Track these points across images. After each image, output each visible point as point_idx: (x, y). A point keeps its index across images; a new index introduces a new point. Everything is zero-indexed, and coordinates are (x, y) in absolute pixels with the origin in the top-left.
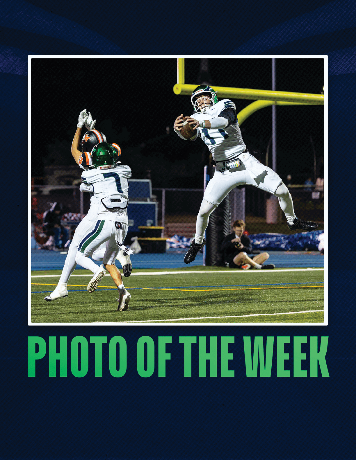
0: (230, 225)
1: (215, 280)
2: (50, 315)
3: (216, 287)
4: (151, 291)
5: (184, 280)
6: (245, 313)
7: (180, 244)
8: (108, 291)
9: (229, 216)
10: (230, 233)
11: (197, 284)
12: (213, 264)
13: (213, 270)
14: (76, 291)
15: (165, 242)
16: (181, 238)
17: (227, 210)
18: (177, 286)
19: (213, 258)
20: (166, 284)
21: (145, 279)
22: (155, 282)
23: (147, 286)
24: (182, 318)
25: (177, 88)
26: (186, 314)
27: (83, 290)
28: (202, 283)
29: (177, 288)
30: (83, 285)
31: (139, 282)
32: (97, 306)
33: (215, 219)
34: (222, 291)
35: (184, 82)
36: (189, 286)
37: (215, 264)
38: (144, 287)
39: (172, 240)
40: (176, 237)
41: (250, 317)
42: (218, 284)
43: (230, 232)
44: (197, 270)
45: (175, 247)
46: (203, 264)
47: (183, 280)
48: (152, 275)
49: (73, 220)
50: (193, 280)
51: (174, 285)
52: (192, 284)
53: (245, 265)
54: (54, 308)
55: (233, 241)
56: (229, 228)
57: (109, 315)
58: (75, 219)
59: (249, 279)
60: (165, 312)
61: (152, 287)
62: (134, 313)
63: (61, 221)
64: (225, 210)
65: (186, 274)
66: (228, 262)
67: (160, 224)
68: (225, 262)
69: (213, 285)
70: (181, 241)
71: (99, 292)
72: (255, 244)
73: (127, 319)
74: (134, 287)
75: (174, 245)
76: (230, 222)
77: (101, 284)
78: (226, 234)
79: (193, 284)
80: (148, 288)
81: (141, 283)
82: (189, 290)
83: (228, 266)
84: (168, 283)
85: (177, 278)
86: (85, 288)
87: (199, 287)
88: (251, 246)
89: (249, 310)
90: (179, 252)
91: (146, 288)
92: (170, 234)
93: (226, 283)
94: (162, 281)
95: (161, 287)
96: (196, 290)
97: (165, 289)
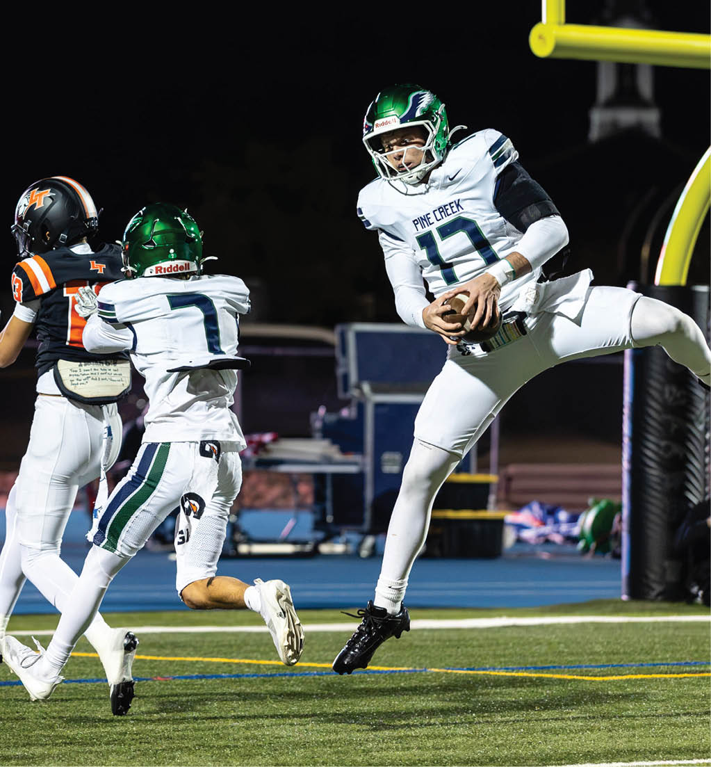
1: (657, 646)
3: (662, 667)
5: (562, 645)
7: (547, 529)
8: (322, 677)
9: (703, 442)
11: (604, 657)
12: (653, 594)
13: (652, 612)
14: (221, 677)
15: (499, 524)
16: (551, 512)
17: (697, 424)
18: (539, 665)
19: (652, 576)
20: (504, 656)
21: (439, 640)
22: (469, 649)
23: (443, 664)
24: (556, 765)
25: (541, 37)
26: (569, 754)
27: (243, 675)
28: (618, 653)
29: (537, 669)
30: (243, 658)
31: (418, 650)
32: (287, 727)
33: (661, 453)
34: (681, 679)
35: (563, 18)
36: (577, 664)
37: (658, 595)
38: (435, 668)
39: (523, 517)
40: (536, 507)
42: (667, 659)
44: (603, 614)
45: (533, 542)
46: (621, 595)
47: (559, 643)
48: (458, 630)
50: (590, 646)
51: (530, 660)
52: (586, 657)
54: (152, 730)
57: (325, 753)
60: (502, 744)
61: (459, 666)
62: (403, 749)
64: (692, 422)
65: (567, 626)
66: (700, 589)
67: (484, 467)
68: (692, 587)
69: (653, 660)
70: (550, 521)
71: (292, 682)
74: (403, 666)
75: (526, 534)
78: (695, 501)
79: (591, 657)
80: (449, 669)
81: (424, 653)
83: (699, 600)
84: (511, 655)
85: (539, 637)
86: (247, 670)
87: (608, 666)
90: (545, 556)
91: (440, 668)
92: (516, 498)
93: (696, 655)
94: (494, 648)
95: (488, 666)
96: (599, 676)
97: (502, 673)
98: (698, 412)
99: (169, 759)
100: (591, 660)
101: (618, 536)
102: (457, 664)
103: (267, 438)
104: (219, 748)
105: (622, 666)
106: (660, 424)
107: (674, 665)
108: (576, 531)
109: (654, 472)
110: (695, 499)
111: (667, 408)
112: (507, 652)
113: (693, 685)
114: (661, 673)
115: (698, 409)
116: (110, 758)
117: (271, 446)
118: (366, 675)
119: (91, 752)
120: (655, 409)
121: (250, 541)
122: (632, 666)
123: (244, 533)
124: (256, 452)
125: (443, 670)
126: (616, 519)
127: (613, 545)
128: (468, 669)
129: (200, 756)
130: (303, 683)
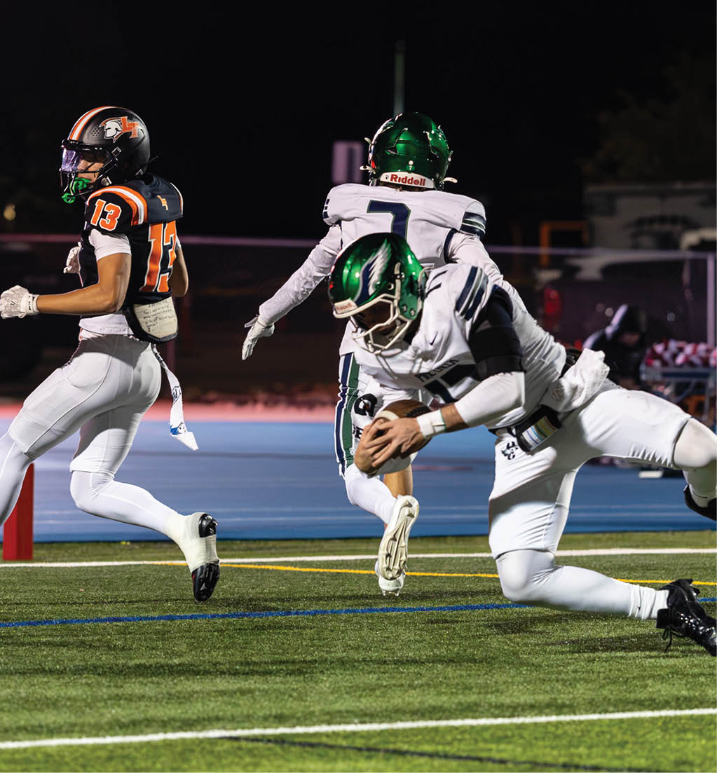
2: (608, 681)
49: (681, 366)
58: (688, 362)
63: (643, 367)
99: (641, 688)
104: (694, 676)
116: (578, 686)
119: (557, 681)
129: (674, 684)
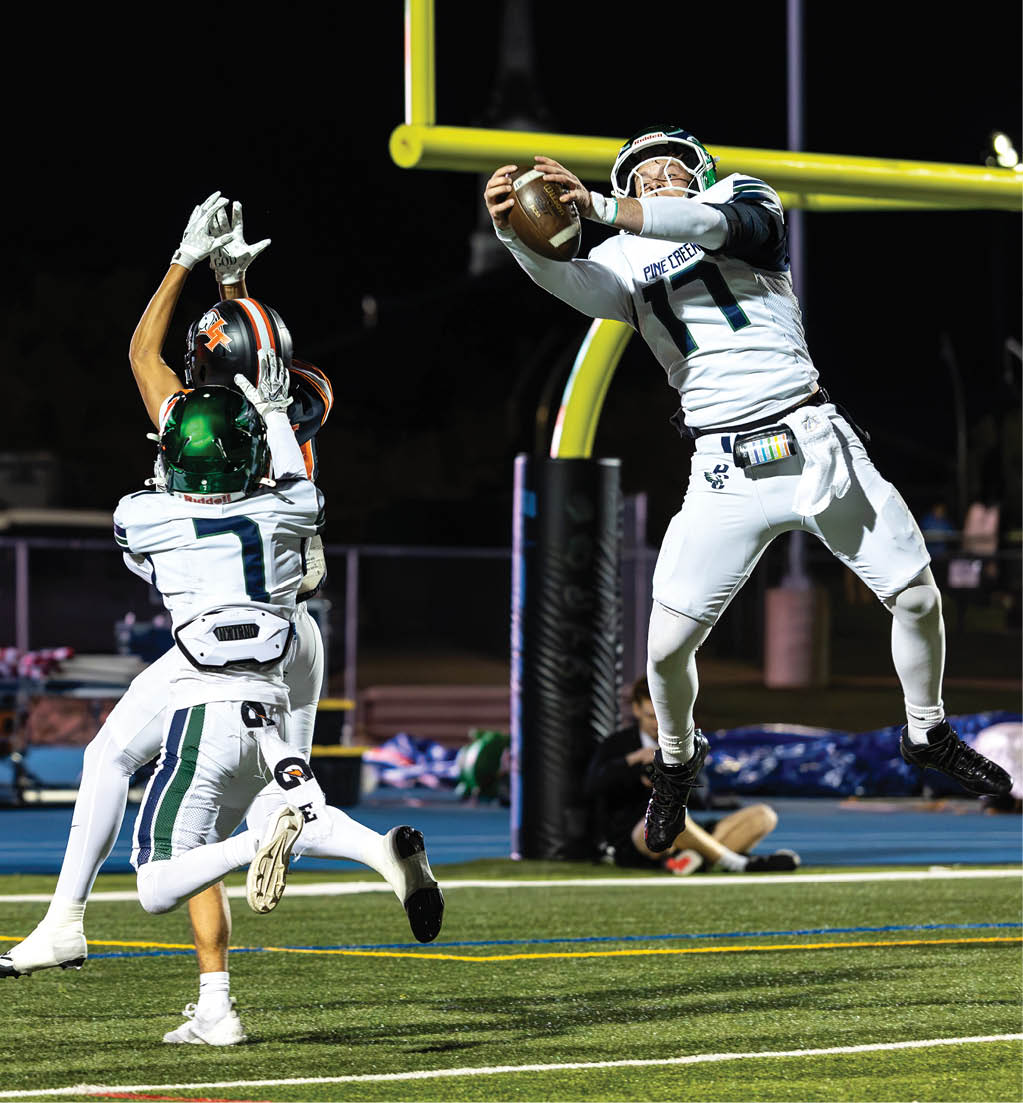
0: (620, 691)
1: (555, 917)
3: (561, 943)
4: (303, 959)
6: (679, 1047)
7: (417, 769)
8: (128, 960)
9: (613, 657)
10: (620, 728)
11: (488, 931)
12: (552, 851)
13: (550, 874)
16: (421, 748)
17: (606, 634)
19: (551, 829)
20: (361, 930)
22: (317, 922)
23: (283, 942)
24: (425, 1070)
25: (404, 143)
28: (505, 927)
31: (251, 924)
33: (560, 671)
34: (585, 958)
35: (432, 118)
36: (453, 941)
37: (560, 851)
38: (273, 946)
39: (387, 754)
40: (403, 741)
41: (700, 1063)
42: (567, 934)
43: (617, 723)
44: (488, 877)
45: (400, 785)
46: (510, 853)
50: (470, 917)
51: (394, 935)
52: (465, 931)
53: (679, 858)
55: (633, 758)
56: (616, 705)
59: (696, 913)
61: (303, 945)
64: (599, 632)
66: (609, 845)
67: (337, 691)
68: (601, 843)
69: (551, 934)
70: (421, 758)
72: (719, 769)
73: (201, 1075)
75: (393, 776)
76: (619, 680)
77: (98, 933)
79: (472, 931)
80: (290, 948)
81: (259, 928)
82: (453, 954)
83: (610, 859)
84: (370, 930)
87: (493, 943)
88: (705, 780)
89: (695, 1035)
90: (414, 803)
91: (279, 946)
92: (382, 729)
93: (604, 928)
94: (347, 920)
95: (339, 944)
96: (482, 956)
97: (358, 953)
98: (606, 619)
100: (471, 936)
101: (506, 778)
102: (302, 940)
103: (60, 653)
105: (511, 943)
106: (558, 633)
107: (576, 941)
108: (454, 771)
109: (551, 696)
110: (604, 731)
111: (567, 614)
112: (365, 926)
113: (602, 966)
114: (560, 952)
115: (606, 614)
117: (66, 665)
118: (185, 956)
120: (552, 616)
121: (39, 786)
122: (524, 942)
123: (30, 776)
124: (46, 672)
125: (284, 950)
126: (505, 756)
127: (502, 789)
128: (315, 948)
130: (104, 966)
